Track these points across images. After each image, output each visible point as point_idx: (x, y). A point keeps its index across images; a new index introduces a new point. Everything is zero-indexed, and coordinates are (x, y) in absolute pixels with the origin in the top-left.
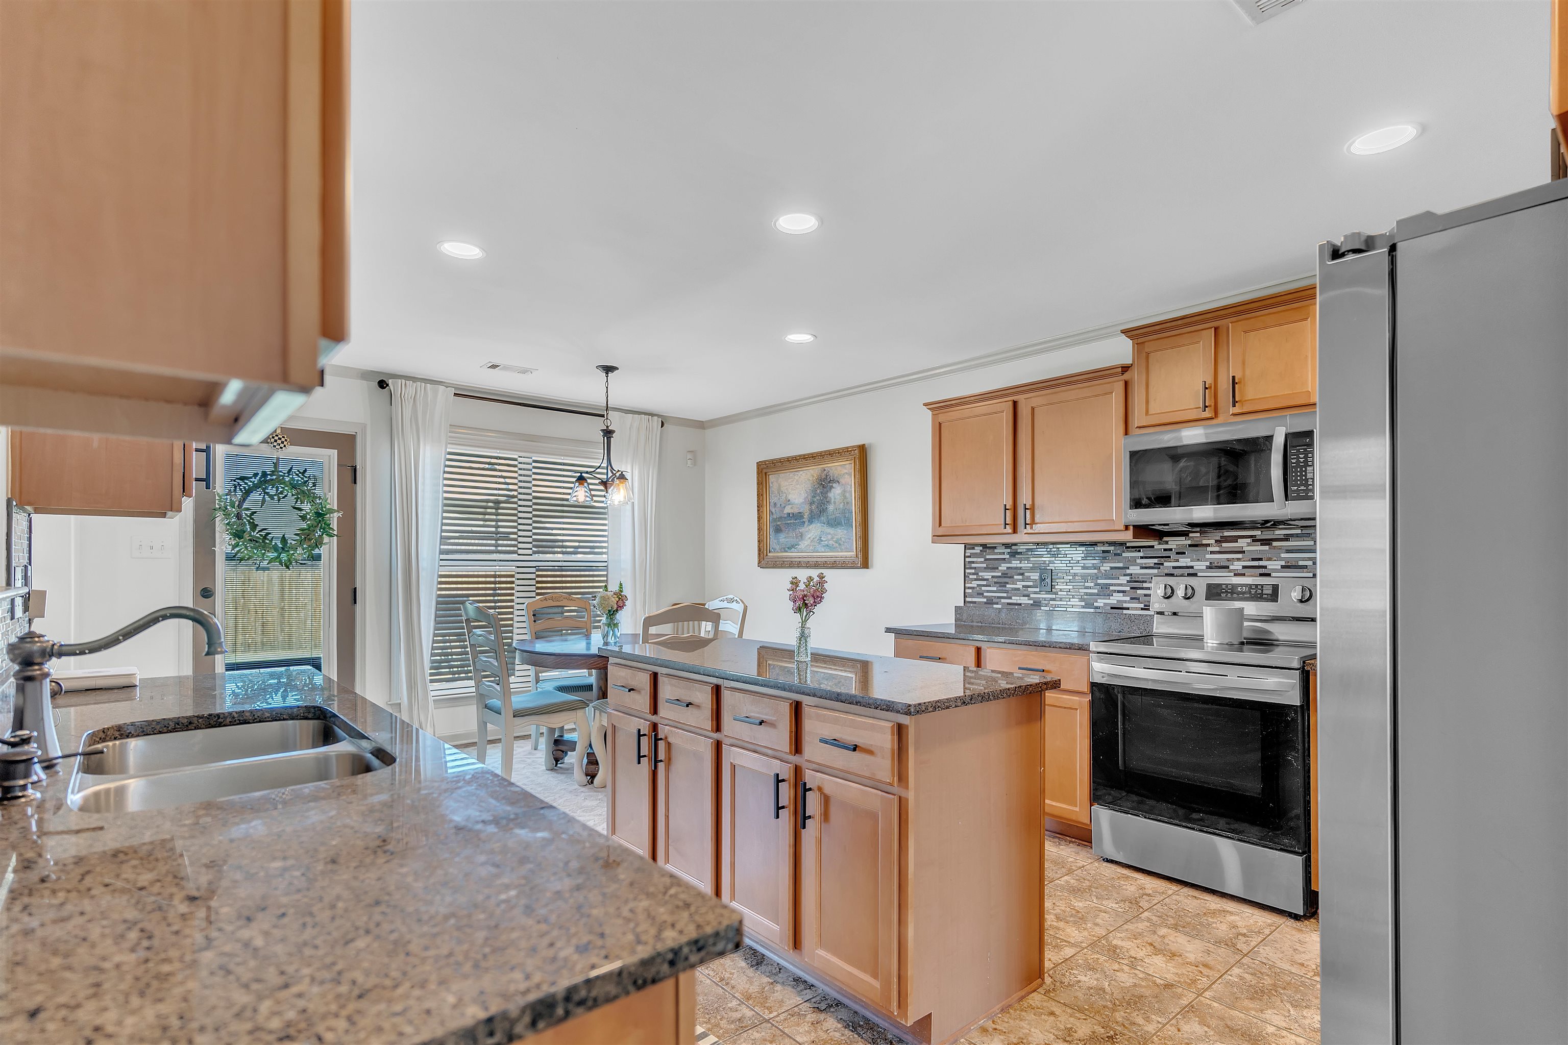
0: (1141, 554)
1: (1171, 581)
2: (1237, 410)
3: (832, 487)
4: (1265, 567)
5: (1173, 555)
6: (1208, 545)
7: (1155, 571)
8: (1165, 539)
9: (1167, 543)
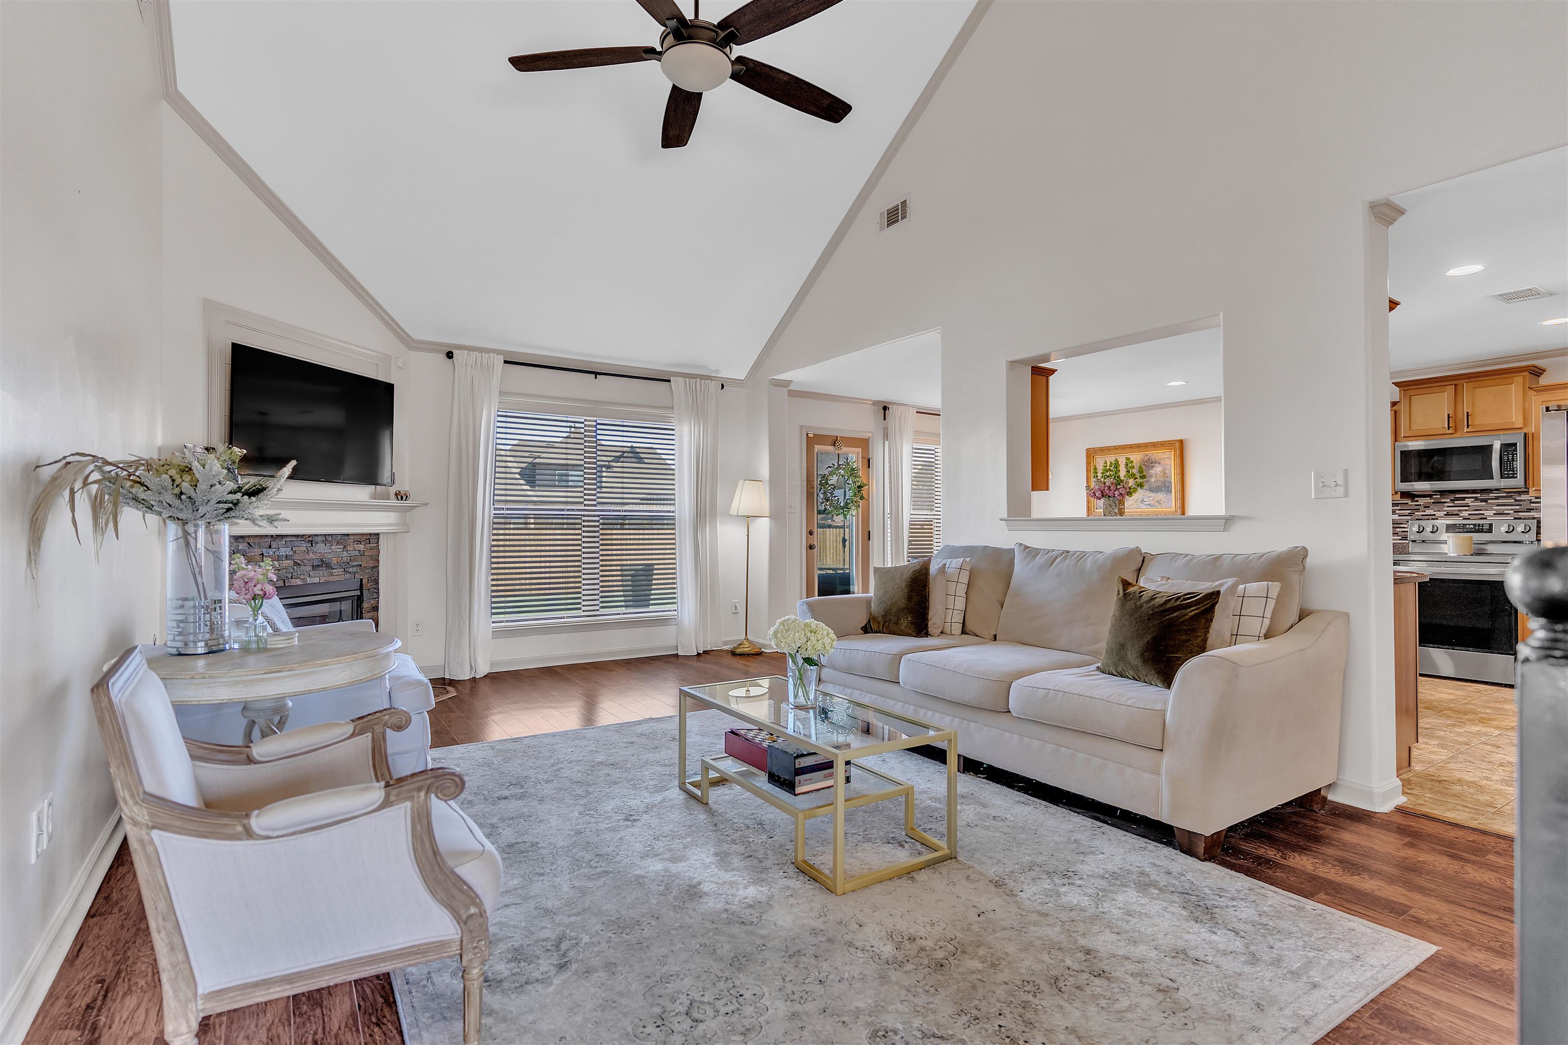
0: (1399, 508)
1: (1422, 523)
2: (1469, 430)
3: (1153, 467)
4: (1483, 514)
5: (1421, 508)
6: (1446, 502)
7: (1409, 517)
8: (1416, 499)
9: (1417, 501)
